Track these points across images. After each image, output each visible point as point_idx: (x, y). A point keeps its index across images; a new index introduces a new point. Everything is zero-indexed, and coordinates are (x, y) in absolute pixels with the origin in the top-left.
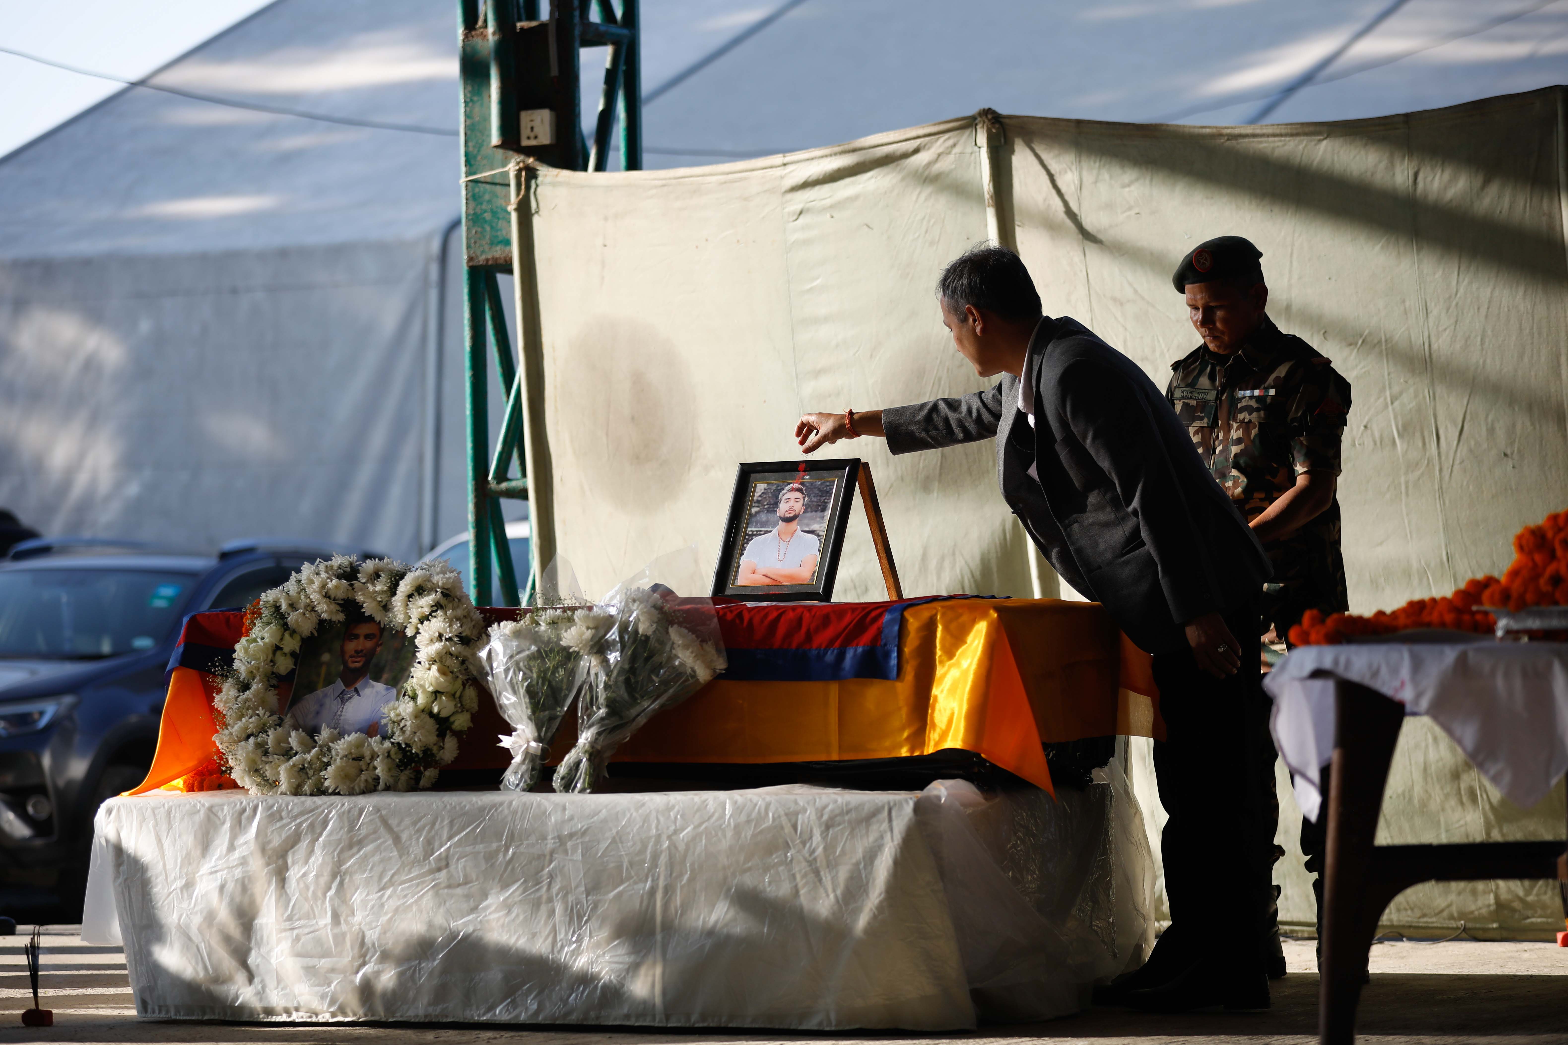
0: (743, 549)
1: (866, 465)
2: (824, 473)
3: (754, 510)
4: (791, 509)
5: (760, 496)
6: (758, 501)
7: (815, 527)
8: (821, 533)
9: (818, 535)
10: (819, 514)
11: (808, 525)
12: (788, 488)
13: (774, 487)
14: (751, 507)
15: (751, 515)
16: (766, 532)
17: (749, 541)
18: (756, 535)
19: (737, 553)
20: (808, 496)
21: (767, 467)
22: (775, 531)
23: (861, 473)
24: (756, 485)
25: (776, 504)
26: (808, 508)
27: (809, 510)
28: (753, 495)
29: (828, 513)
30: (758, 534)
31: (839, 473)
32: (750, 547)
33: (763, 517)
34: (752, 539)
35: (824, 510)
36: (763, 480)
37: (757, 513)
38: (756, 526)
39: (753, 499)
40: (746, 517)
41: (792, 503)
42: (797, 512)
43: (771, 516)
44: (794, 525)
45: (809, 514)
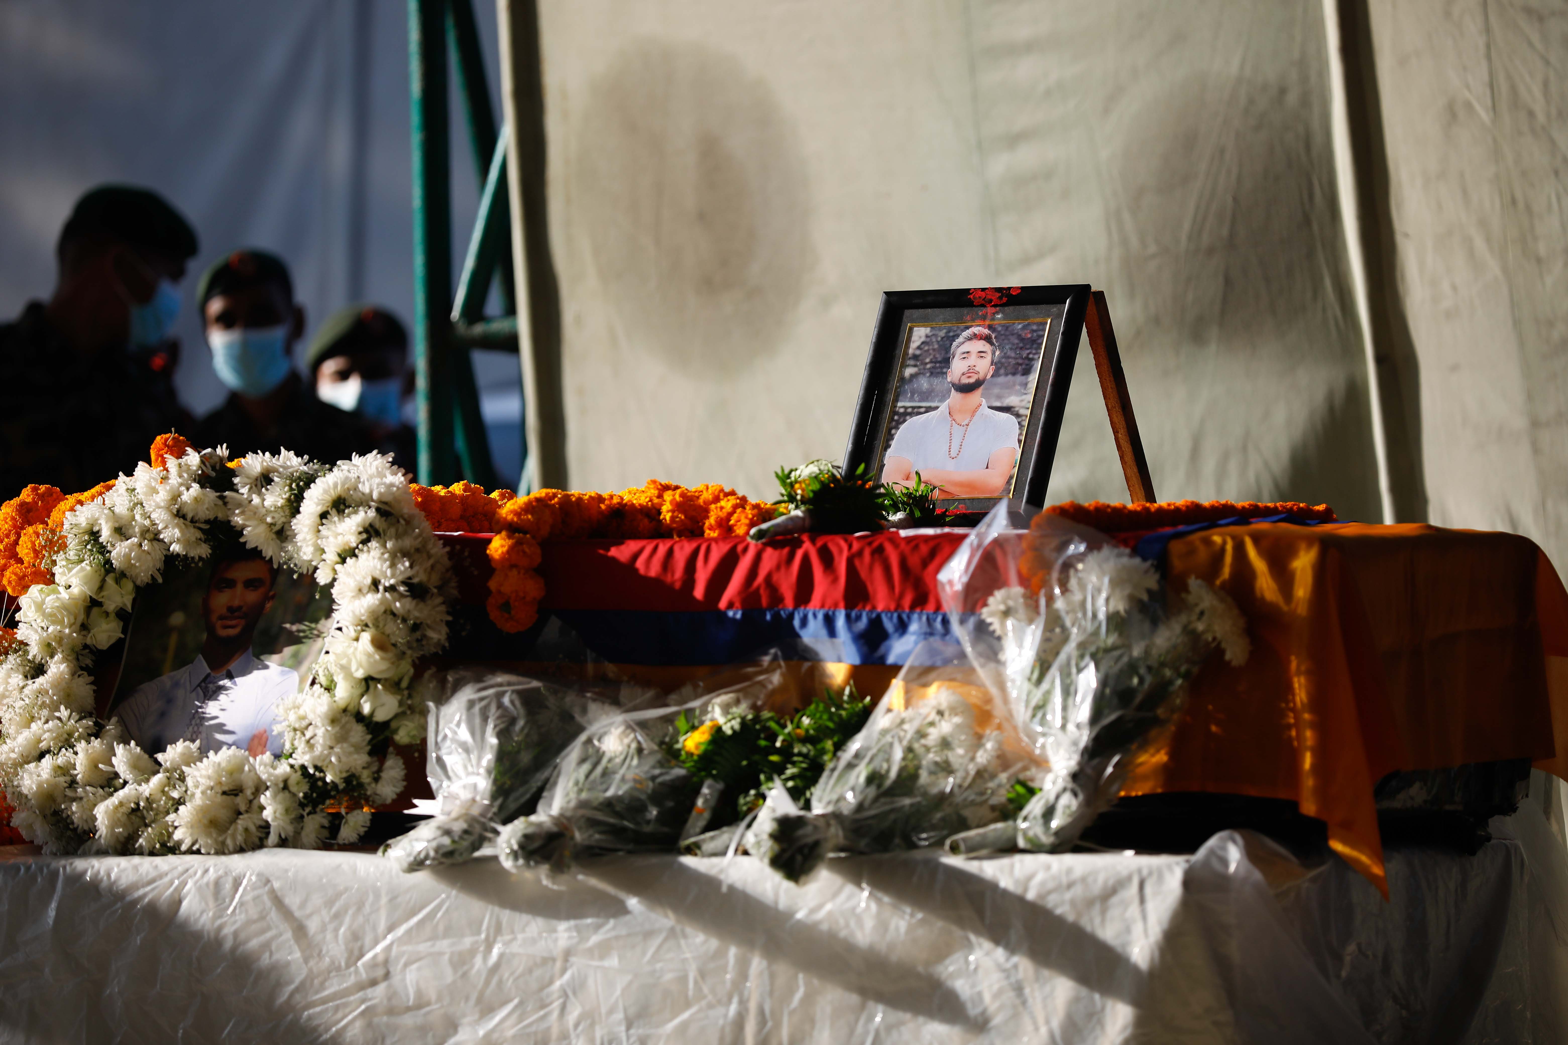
0: (890, 437)
1: (1100, 296)
2: (1030, 310)
3: (909, 372)
4: (971, 370)
5: (919, 348)
6: (915, 357)
7: (1012, 400)
8: (1022, 412)
9: (1018, 415)
10: (1019, 378)
11: (999, 397)
12: (966, 333)
13: (942, 333)
14: (904, 366)
15: (902, 379)
16: (929, 409)
17: (899, 423)
18: (911, 414)
19: (879, 444)
20: (1001, 348)
21: (930, 299)
22: (944, 407)
23: (1091, 309)
24: (911, 329)
25: (946, 362)
26: (999, 368)
28: (907, 347)
29: (1035, 377)
30: (915, 412)
31: (1054, 309)
32: (901, 435)
33: (924, 383)
34: (905, 421)
35: (1027, 372)
36: (924, 321)
37: (913, 376)
38: (912, 399)
39: (906, 353)
40: (895, 383)
41: (973, 360)
42: (981, 376)
43: (937, 383)
44: (976, 397)
45: (1001, 379)
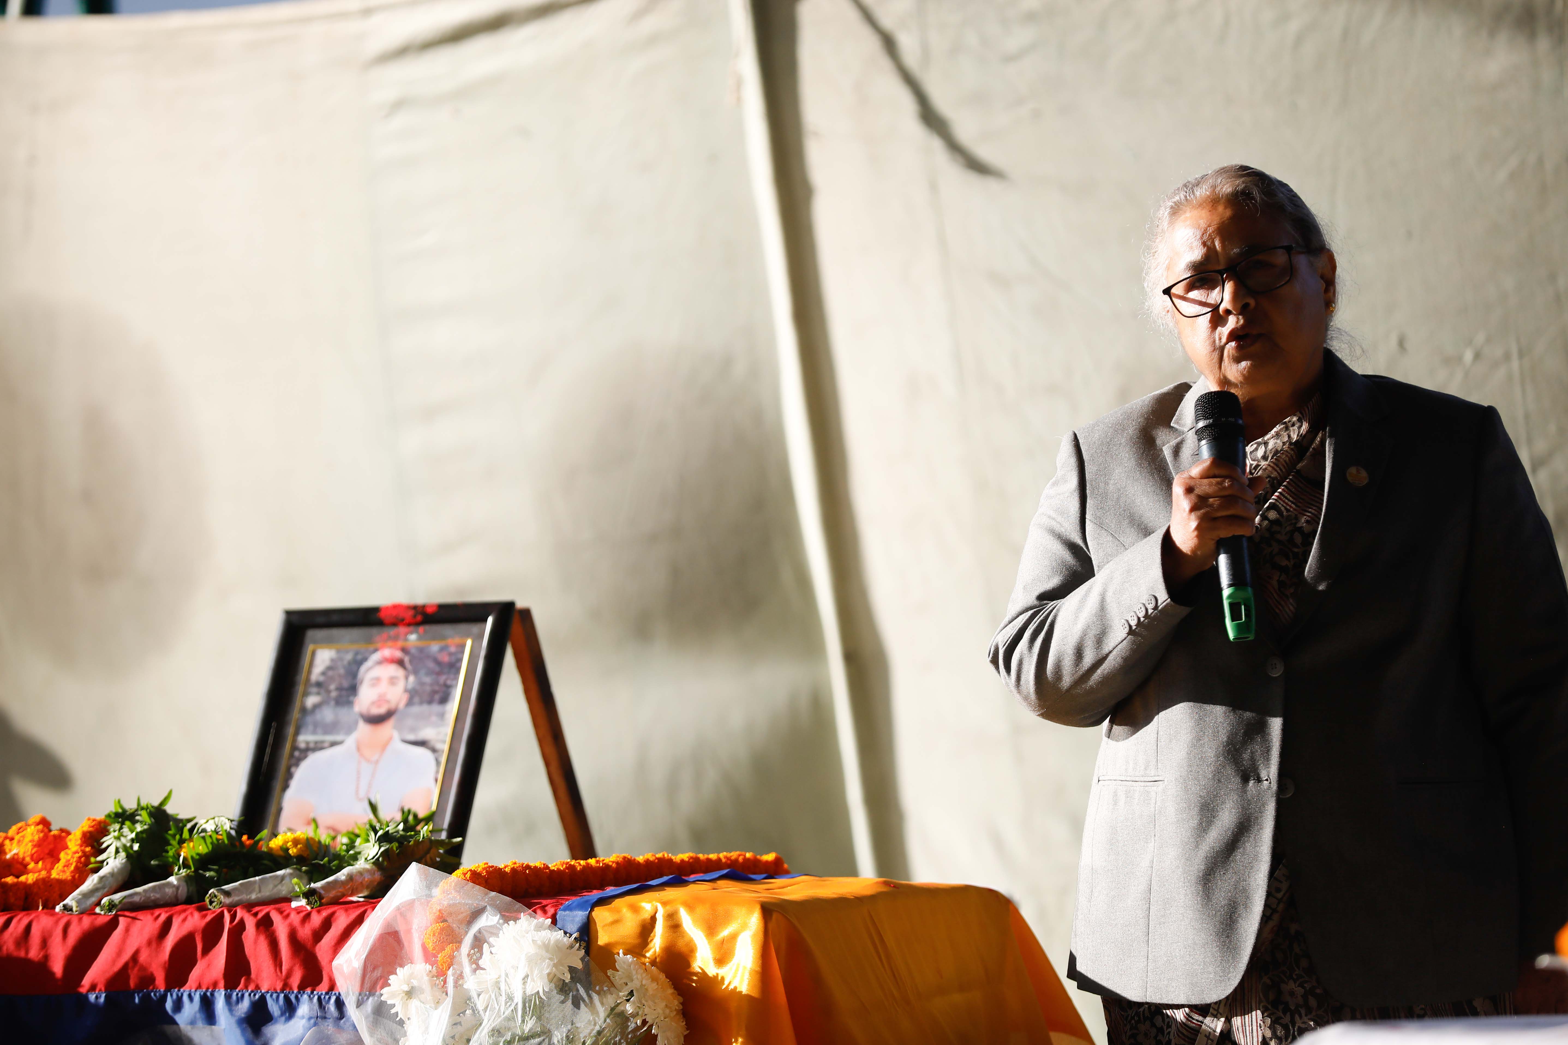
0: (289, 776)
1: (526, 614)
2: (447, 630)
3: (311, 701)
4: (381, 699)
5: (323, 673)
6: (319, 684)
7: (427, 733)
8: (439, 746)
9: (434, 750)
10: (436, 708)
11: (413, 730)
12: (376, 657)
13: (349, 657)
14: (306, 694)
15: (304, 710)
16: (333, 744)
17: (298, 762)
18: (315, 749)
19: (278, 785)
20: (416, 672)
21: (335, 618)
22: (350, 741)
23: (516, 628)
24: (313, 653)
25: (353, 689)
26: (414, 696)
27: (416, 700)
28: (309, 672)
29: (453, 707)
30: (318, 747)
31: (475, 628)
32: (302, 774)
33: (328, 714)
34: (305, 757)
35: (444, 699)
36: (328, 642)
37: (316, 707)
38: (314, 732)
39: (308, 679)
40: (295, 714)
41: (383, 687)
42: (392, 705)
43: (343, 714)
44: (388, 729)
45: (416, 709)
